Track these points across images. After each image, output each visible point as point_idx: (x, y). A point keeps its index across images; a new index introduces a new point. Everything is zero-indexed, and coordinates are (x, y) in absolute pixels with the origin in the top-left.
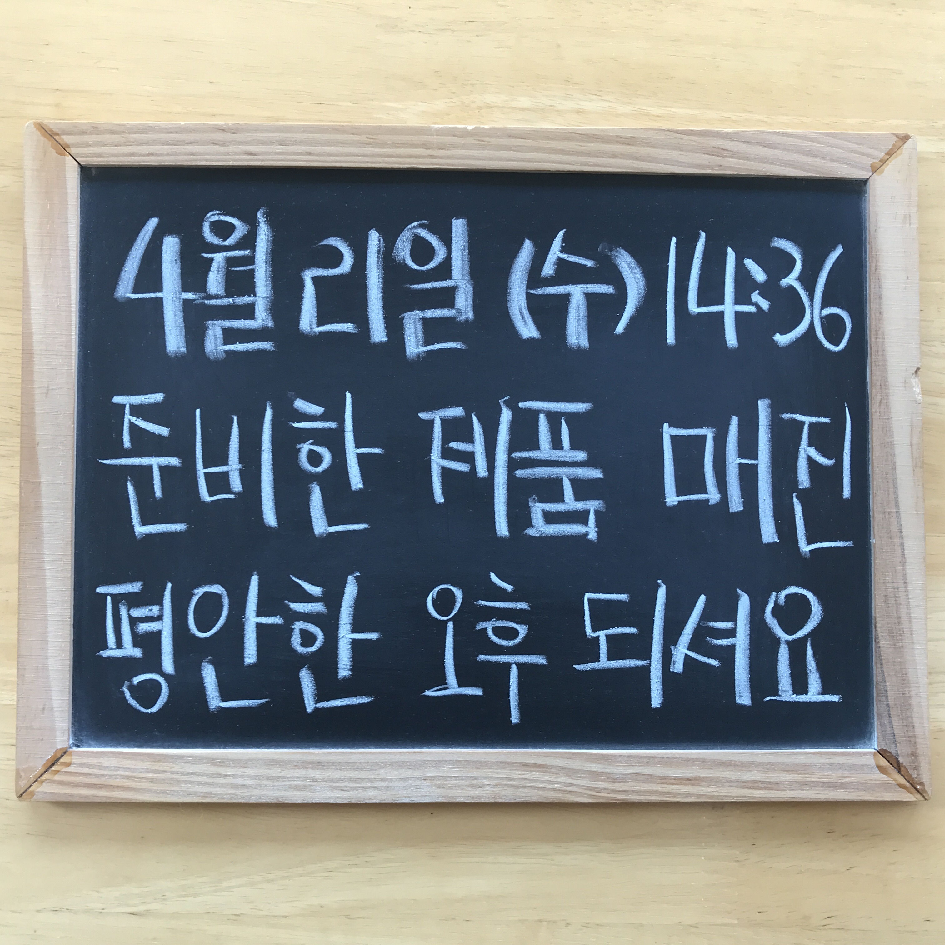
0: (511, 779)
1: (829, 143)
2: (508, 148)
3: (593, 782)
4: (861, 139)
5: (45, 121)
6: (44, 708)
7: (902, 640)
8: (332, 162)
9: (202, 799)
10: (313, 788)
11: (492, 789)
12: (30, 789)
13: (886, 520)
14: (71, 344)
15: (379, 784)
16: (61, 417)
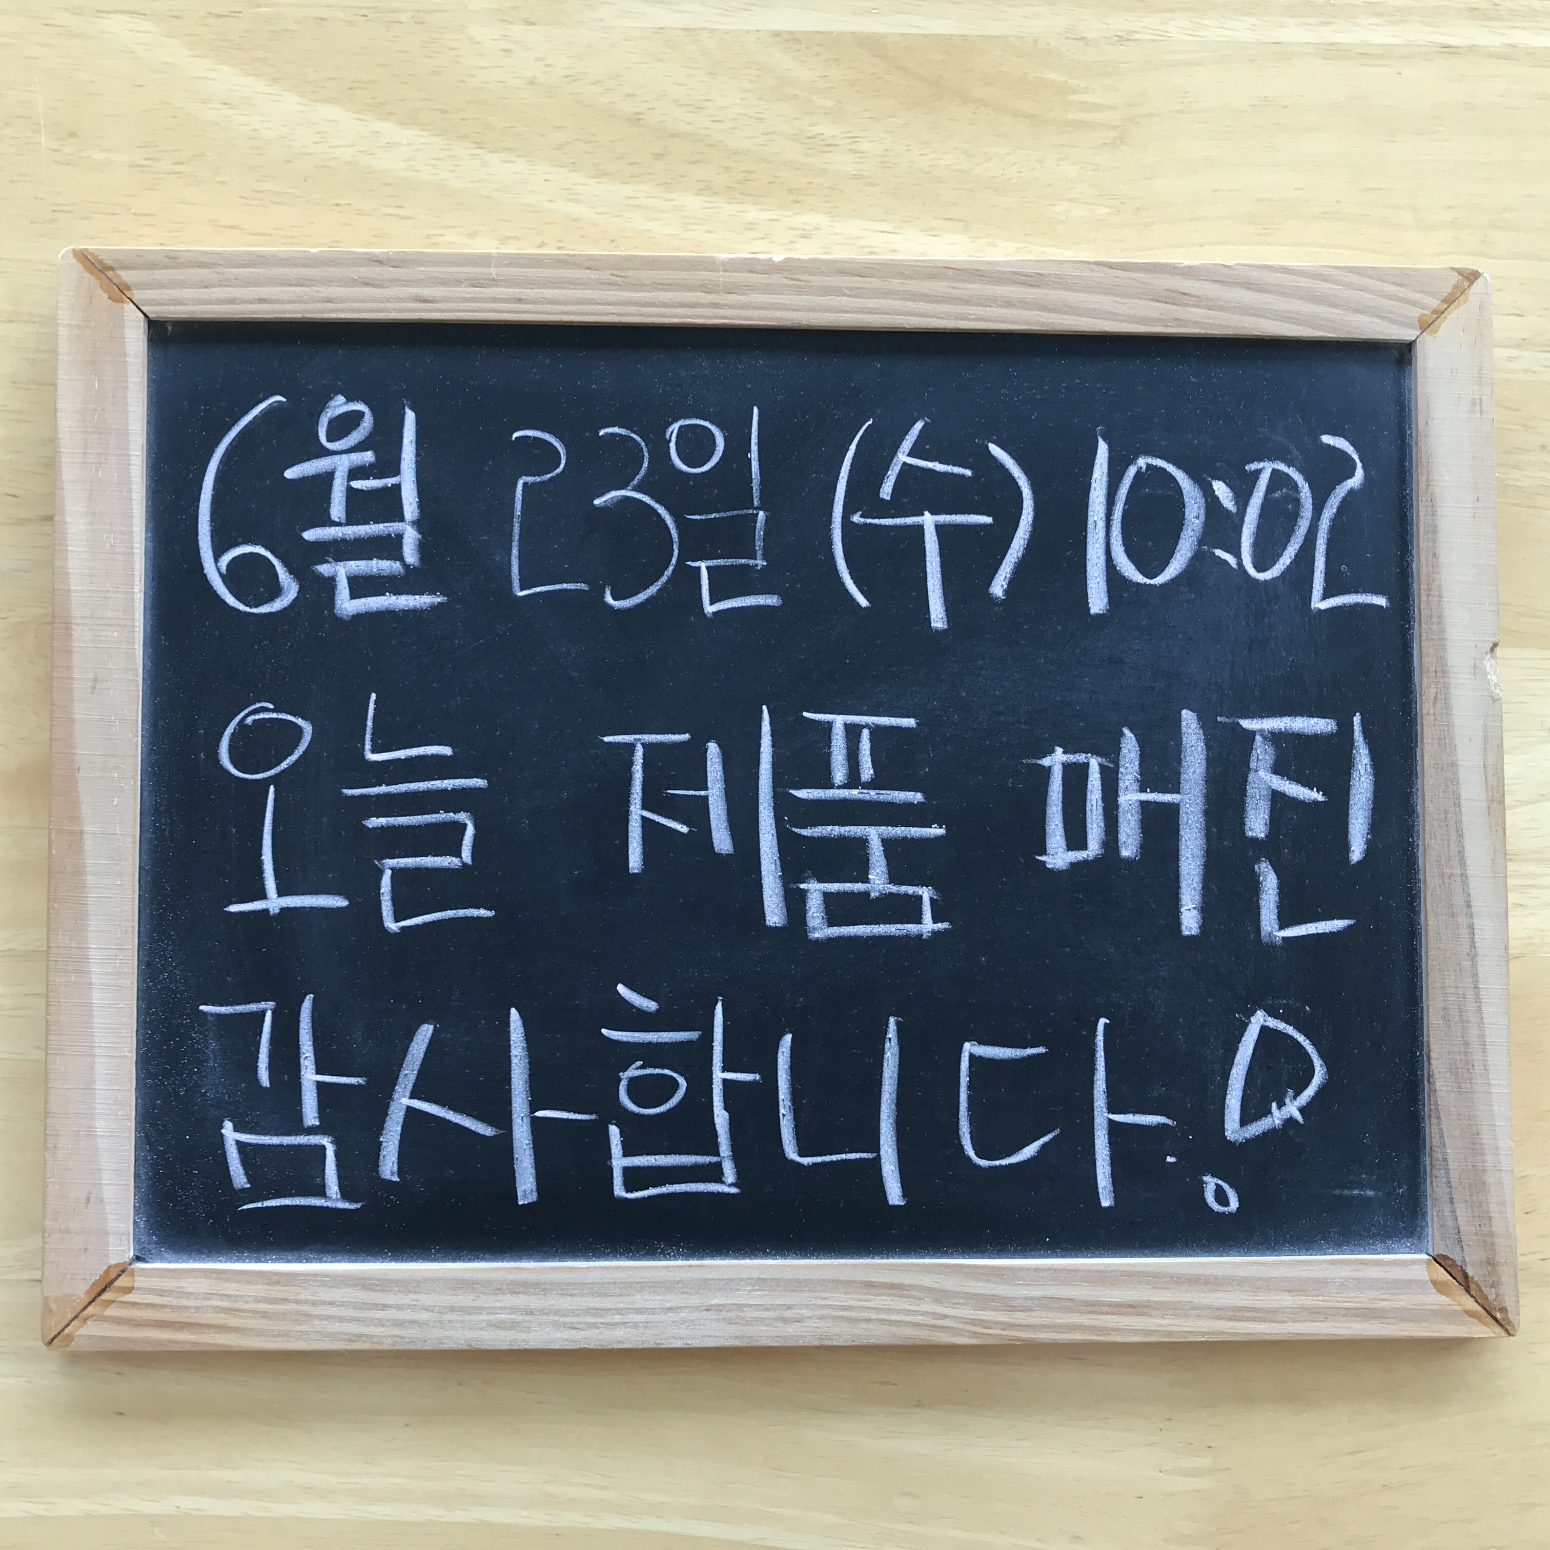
0: (845, 1308)
1: (1351, 283)
3: (978, 1312)
4: (1401, 278)
5: (90, 247)
6: (88, 1200)
7: (1471, 1079)
8: (557, 313)
9: (347, 1345)
10: (525, 1324)
11: (816, 1325)
12: (67, 1331)
13: (1445, 888)
14: (133, 607)
15: (633, 1319)
16: (116, 725)
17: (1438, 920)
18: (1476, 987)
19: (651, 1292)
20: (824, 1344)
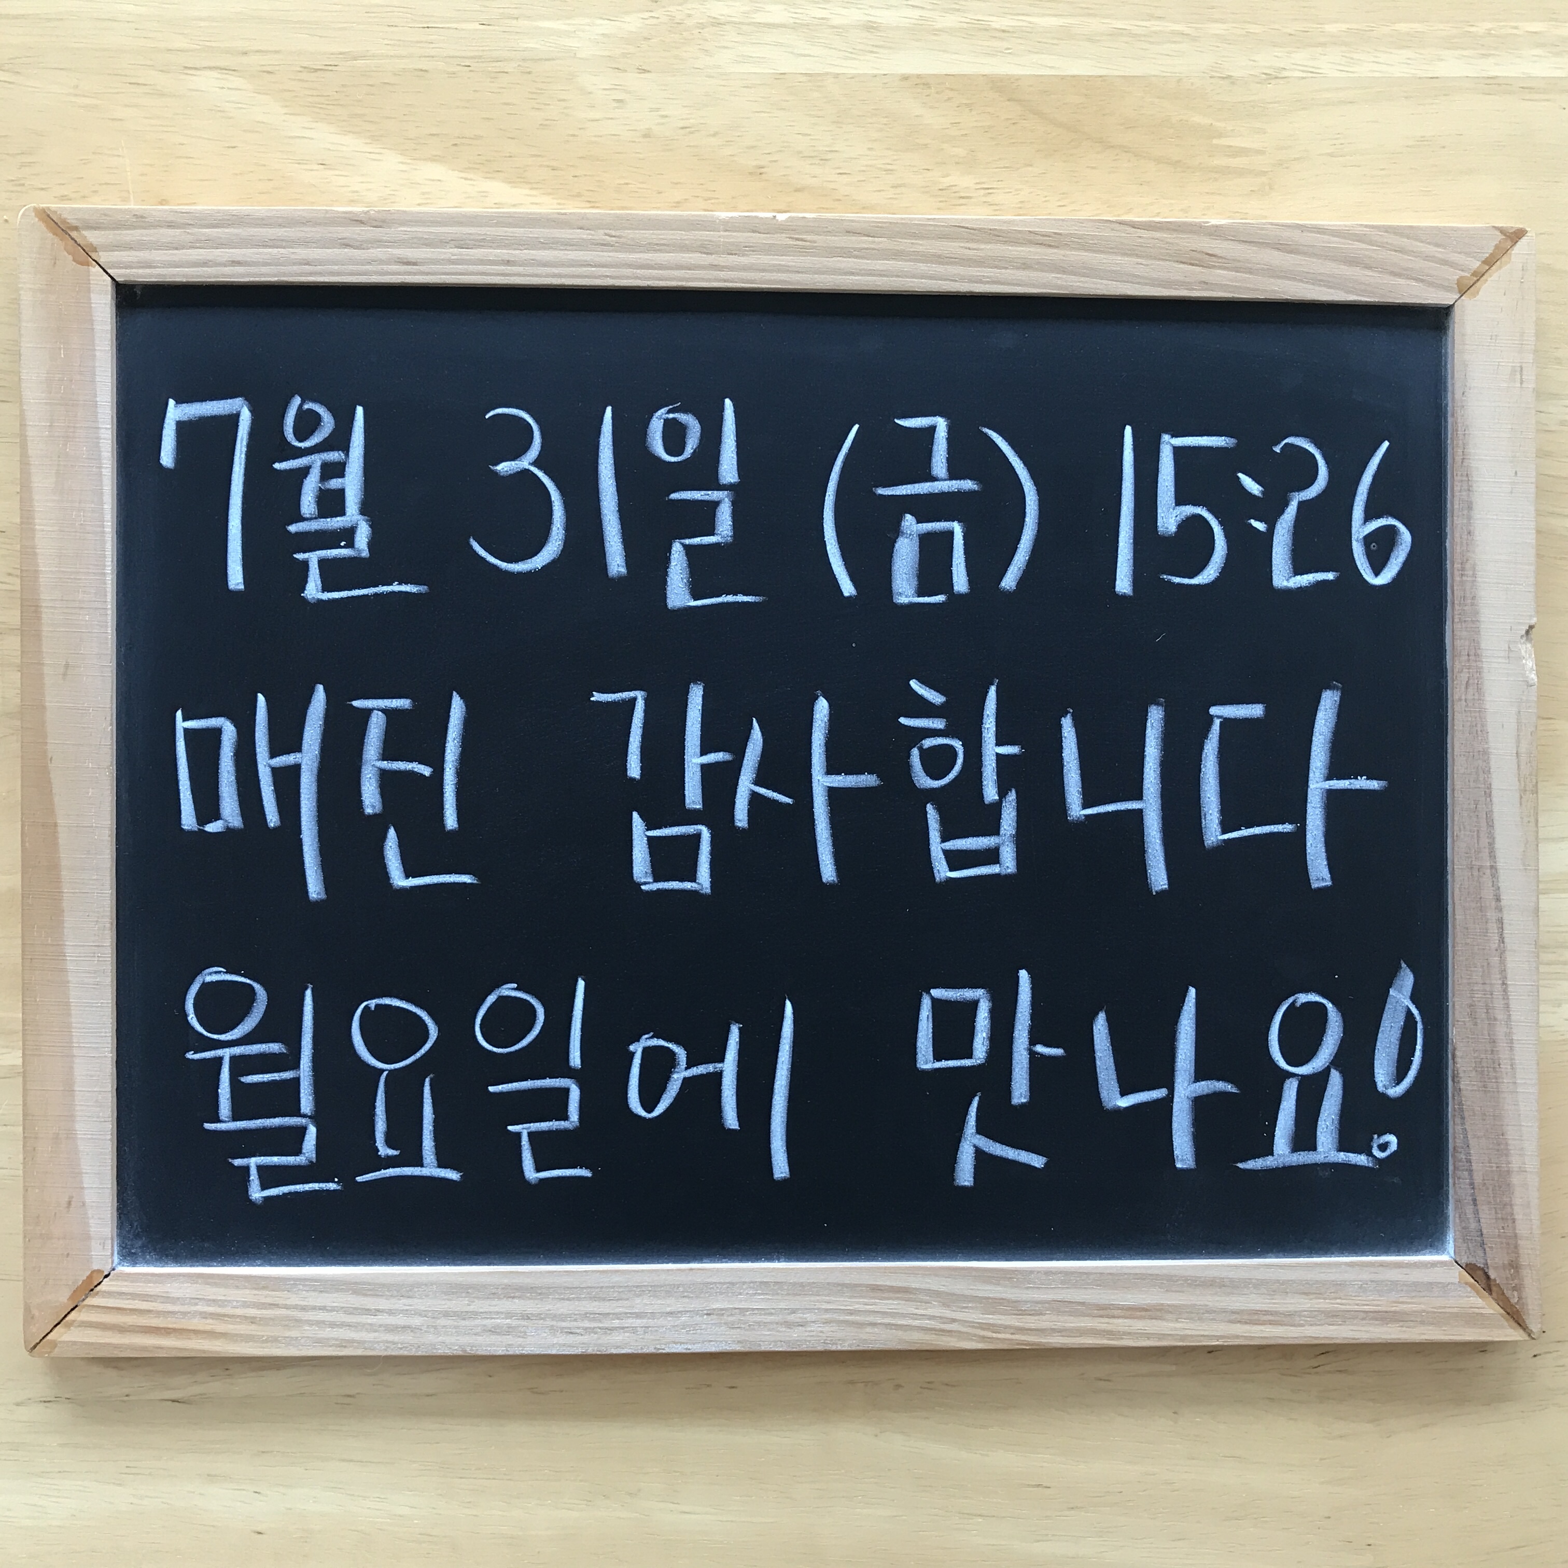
0: (851, 1313)
1: (1387, 243)
2: (846, 253)
3: (987, 1316)
4: (1439, 237)
5: (53, 206)
6: (69, 1203)
7: (1496, 1078)
8: (547, 276)
9: (338, 1351)
10: (522, 1330)
11: (820, 1329)
12: (49, 1337)
13: (1473, 881)
14: (104, 589)
15: (632, 1323)
16: (90, 713)
17: (1465, 914)
18: (1504, 984)
19: (650, 1296)
20: (828, 1348)
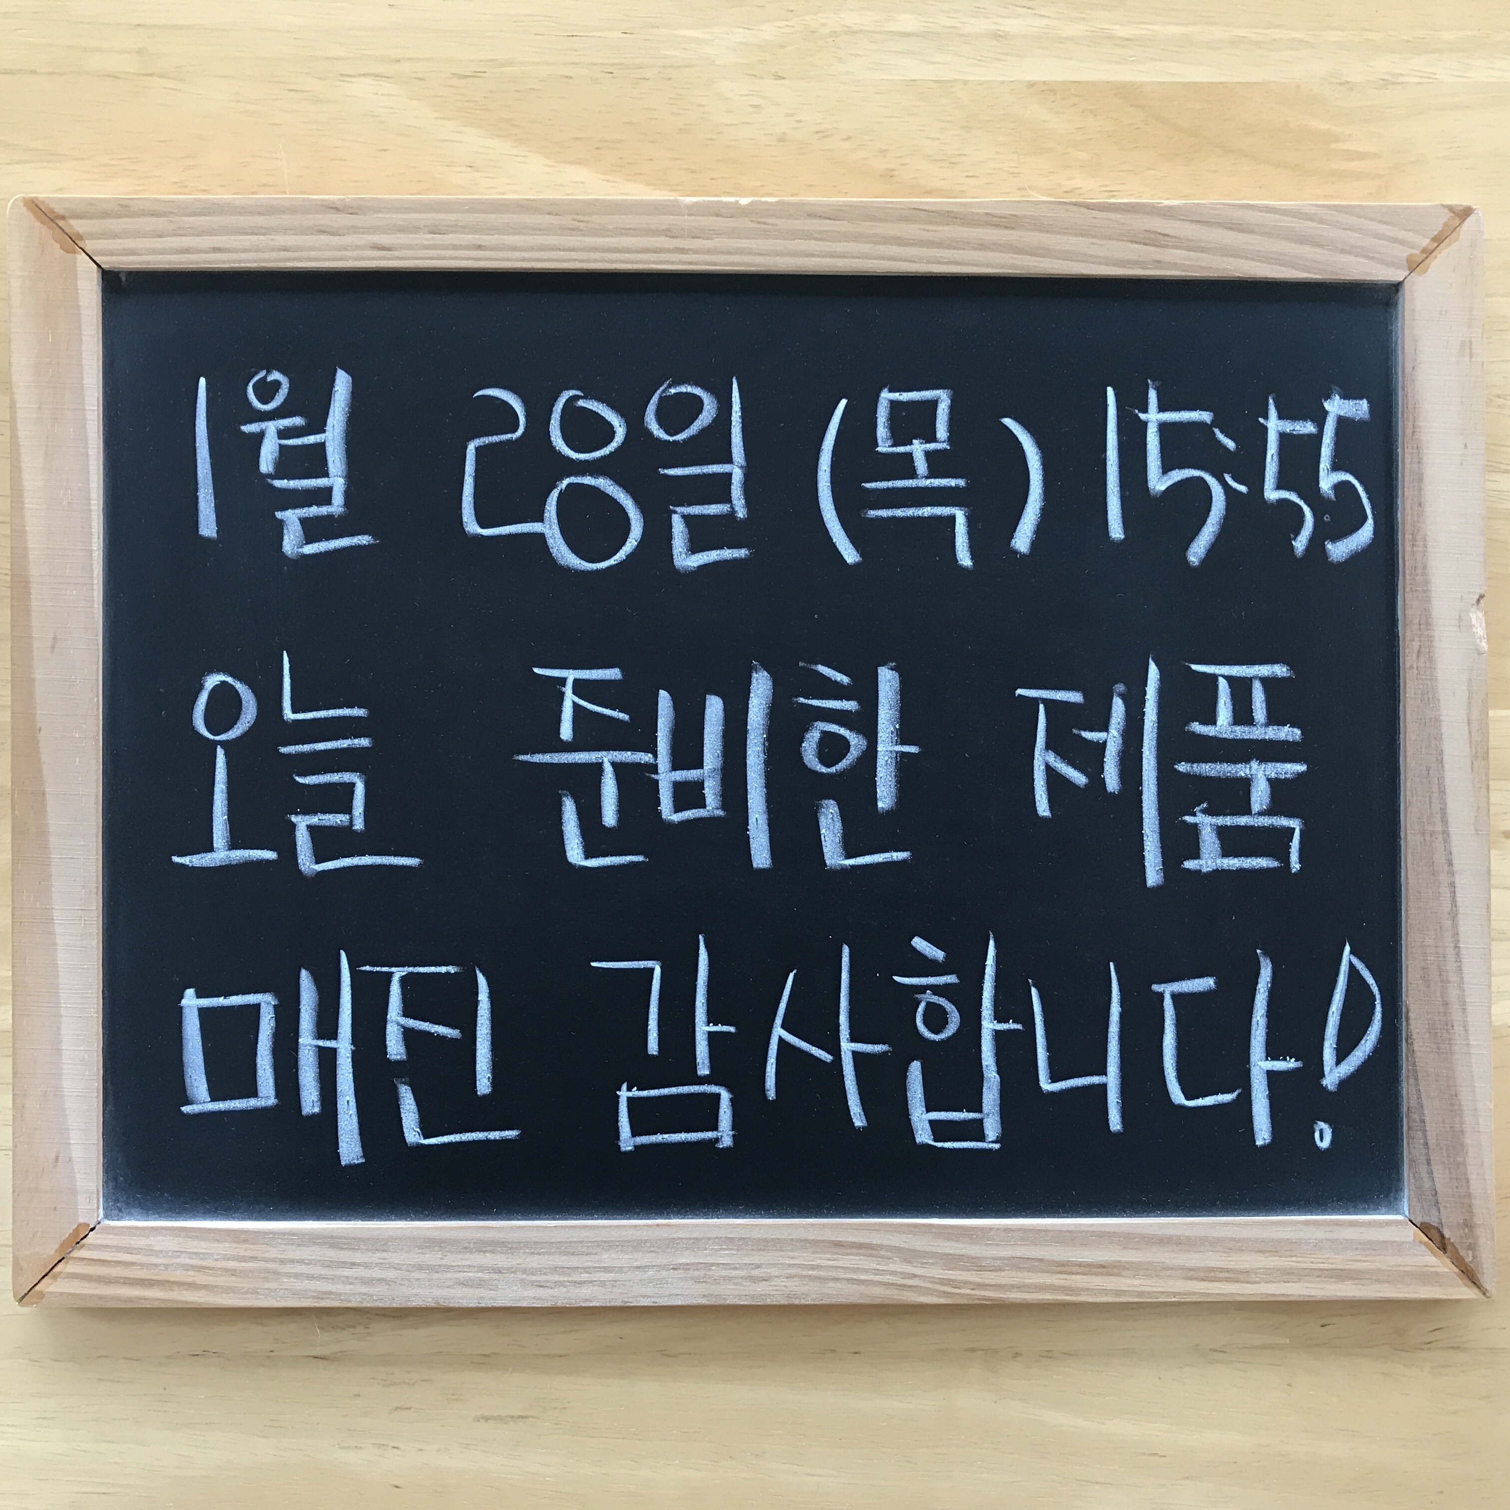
0: (813, 1268)
1: (1337, 221)
2: (807, 236)
3: (947, 1272)
4: (1390, 216)
5: (41, 196)
6: (57, 1158)
7: (1450, 1040)
8: (517, 260)
9: (315, 1302)
10: (493, 1283)
11: (784, 1284)
12: (37, 1288)
13: (1426, 845)
14: (92, 565)
15: (600, 1277)
16: (77, 685)
17: (1418, 879)
18: (1456, 947)
19: (618, 1251)
20: (790, 1302)
